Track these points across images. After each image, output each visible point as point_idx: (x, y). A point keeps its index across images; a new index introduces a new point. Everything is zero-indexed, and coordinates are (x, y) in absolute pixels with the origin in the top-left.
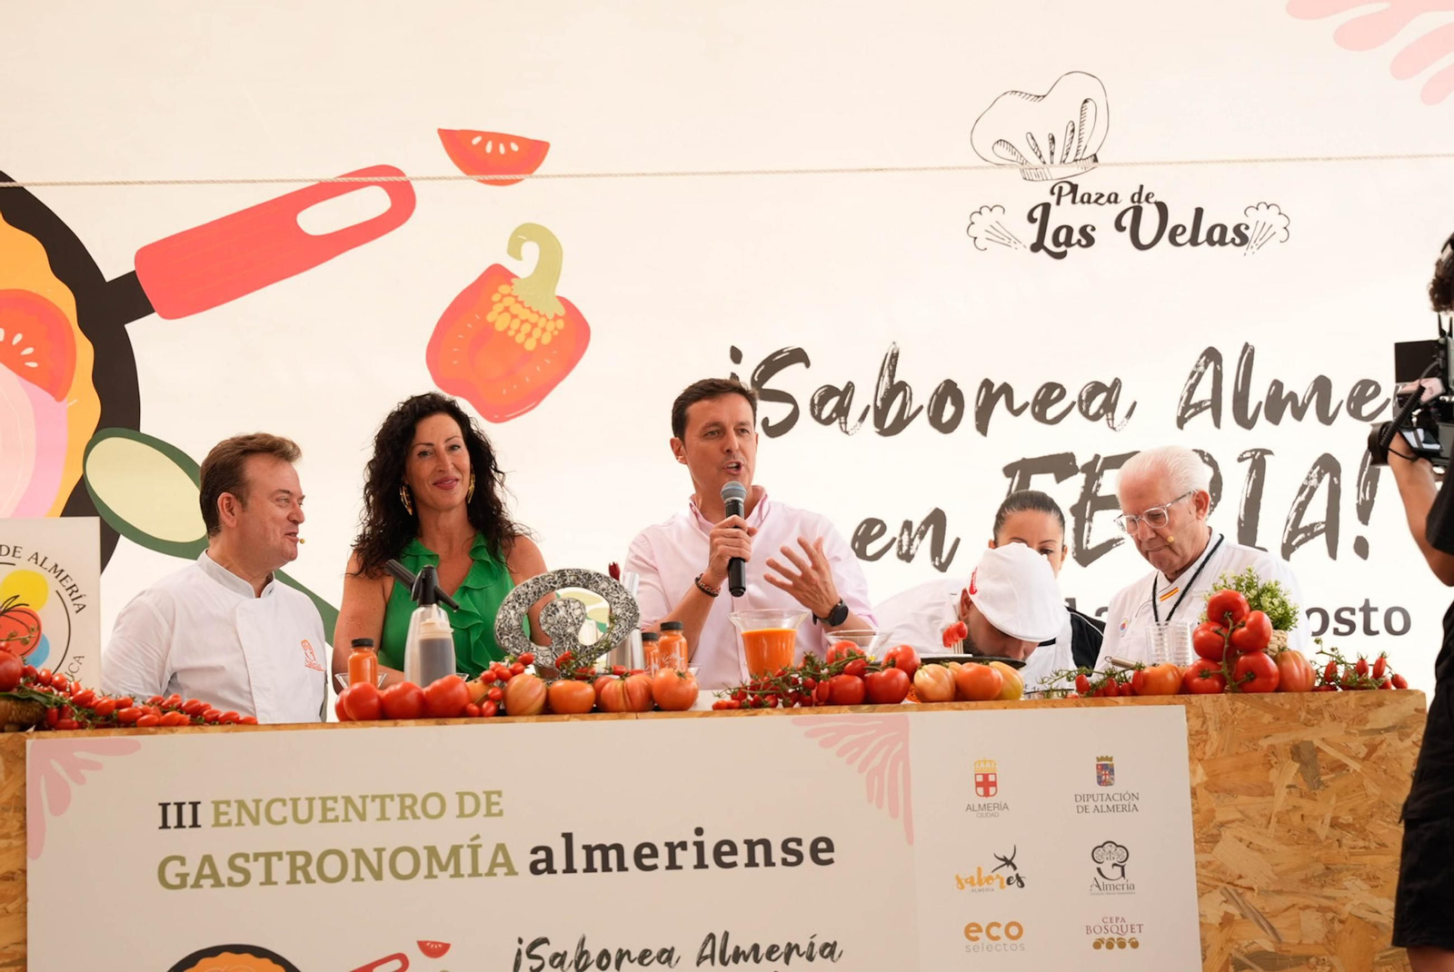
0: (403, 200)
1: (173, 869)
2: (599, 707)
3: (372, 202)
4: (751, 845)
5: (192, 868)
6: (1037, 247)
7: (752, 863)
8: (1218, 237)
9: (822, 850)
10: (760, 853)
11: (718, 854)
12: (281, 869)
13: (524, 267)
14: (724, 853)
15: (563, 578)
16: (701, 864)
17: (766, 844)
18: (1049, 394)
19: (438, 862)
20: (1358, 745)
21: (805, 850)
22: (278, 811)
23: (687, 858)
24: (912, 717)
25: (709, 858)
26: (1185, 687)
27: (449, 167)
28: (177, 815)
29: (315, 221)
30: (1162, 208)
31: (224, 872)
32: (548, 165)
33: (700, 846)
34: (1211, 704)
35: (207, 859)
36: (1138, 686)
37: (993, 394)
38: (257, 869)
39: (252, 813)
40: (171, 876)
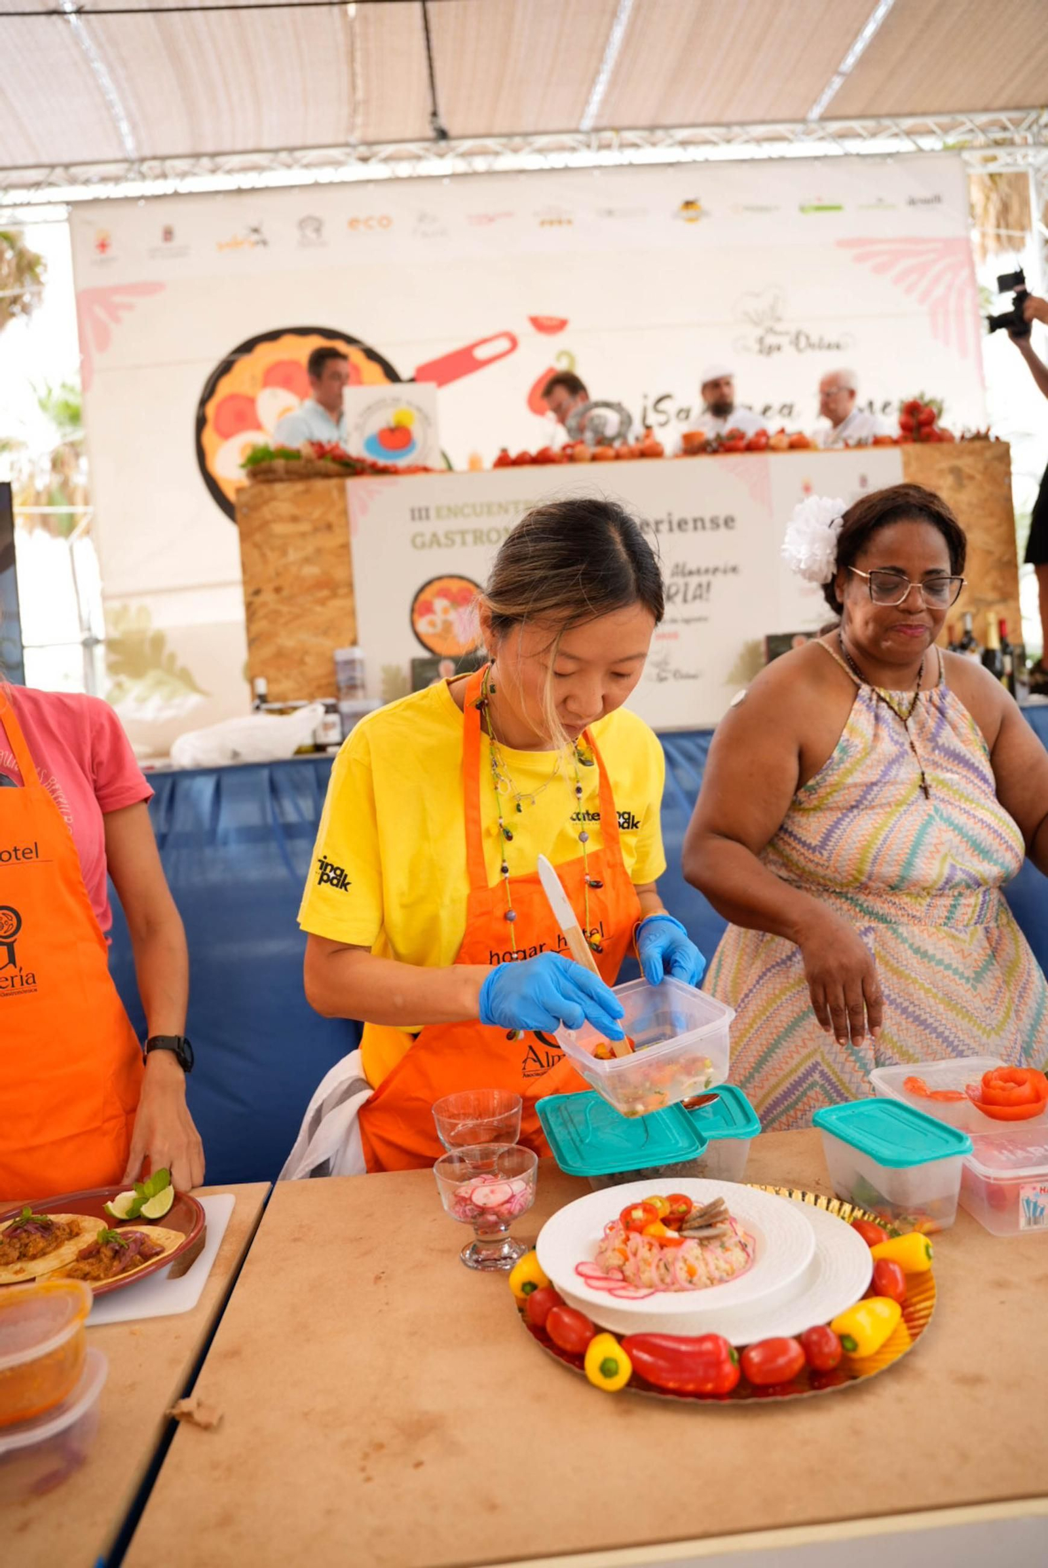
0: (513, 343)
1: (419, 540)
2: (618, 457)
3: (504, 344)
4: (695, 521)
5: (427, 538)
6: (761, 351)
7: (695, 528)
8: (829, 346)
9: (729, 522)
10: (699, 523)
11: (679, 525)
12: (469, 538)
14: (682, 524)
15: (597, 405)
16: (671, 530)
17: (702, 520)
20: (980, 466)
21: (721, 522)
22: (467, 511)
23: (664, 527)
24: (771, 458)
25: (675, 526)
26: (895, 442)
27: (529, 328)
28: (419, 514)
29: (481, 353)
30: (808, 338)
31: (443, 540)
32: (569, 328)
33: (670, 523)
34: (914, 448)
35: (434, 535)
36: (878, 442)
38: (458, 538)
39: (454, 512)
40: (418, 543)
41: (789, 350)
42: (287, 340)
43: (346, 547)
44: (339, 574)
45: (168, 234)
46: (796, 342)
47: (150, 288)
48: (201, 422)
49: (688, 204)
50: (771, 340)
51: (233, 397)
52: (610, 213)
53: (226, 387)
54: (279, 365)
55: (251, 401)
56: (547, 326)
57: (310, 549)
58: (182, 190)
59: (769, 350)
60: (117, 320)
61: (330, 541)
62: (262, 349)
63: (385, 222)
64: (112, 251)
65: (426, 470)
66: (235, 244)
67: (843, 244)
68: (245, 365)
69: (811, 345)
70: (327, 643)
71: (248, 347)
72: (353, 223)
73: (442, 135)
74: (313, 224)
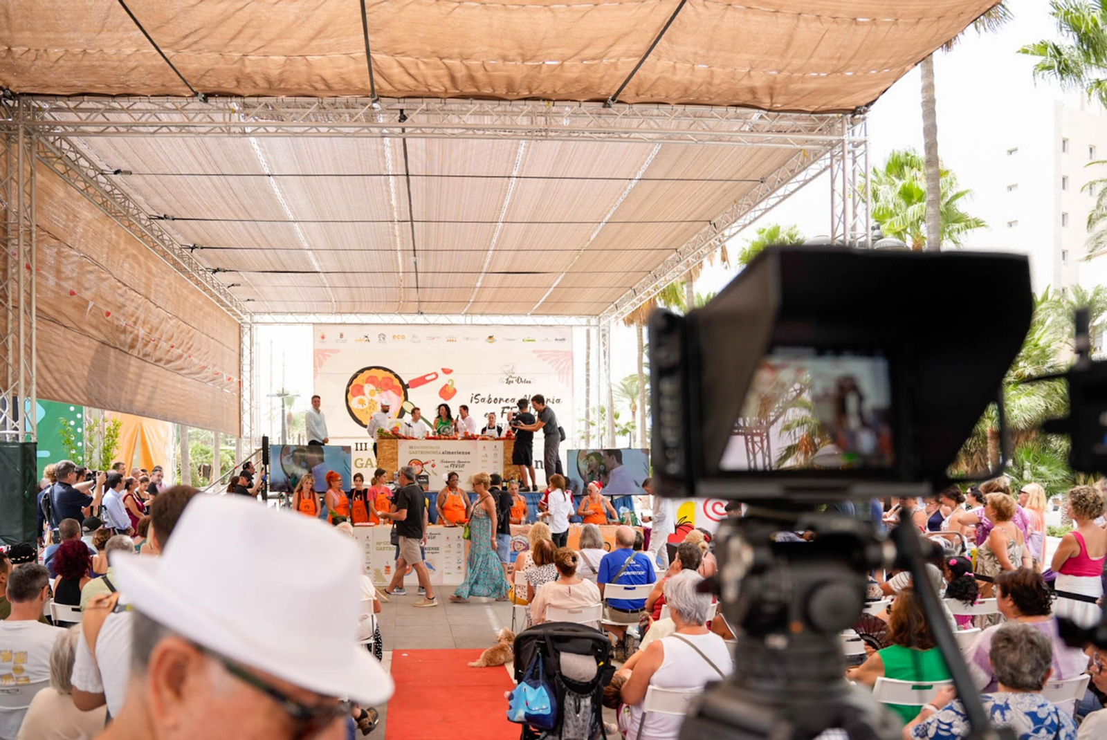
0: (437, 376)
2: (449, 439)
3: (434, 376)
6: (507, 383)
8: (527, 382)
10: (463, 453)
13: (450, 384)
18: (507, 400)
19: (434, 453)
22: (420, 447)
27: (442, 372)
28: (411, 447)
29: (427, 378)
30: (521, 378)
32: (453, 373)
34: (506, 441)
37: (501, 399)
39: (418, 447)
40: (410, 453)
41: (515, 383)
42: (373, 370)
43: (397, 452)
44: (395, 457)
45: (342, 336)
46: (517, 381)
47: (336, 351)
48: (347, 392)
49: (490, 337)
50: (510, 379)
51: (357, 385)
52: (467, 339)
53: (355, 382)
54: (371, 377)
55: (362, 387)
56: (447, 372)
57: (390, 452)
58: (347, 322)
59: (509, 382)
60: (326, 359)
61: (394, 451)
62: (366, 372)
63: (403, 337)
64: (325, 340)
65: (413, 438)
66: (360, 340)
67: (534, 352)
68: (360, 376)
69: (522, 381)
70: (392, 470)
71: (362, 371)
72: (394, 337)
73: (422, 313)
74: (382, 337)
